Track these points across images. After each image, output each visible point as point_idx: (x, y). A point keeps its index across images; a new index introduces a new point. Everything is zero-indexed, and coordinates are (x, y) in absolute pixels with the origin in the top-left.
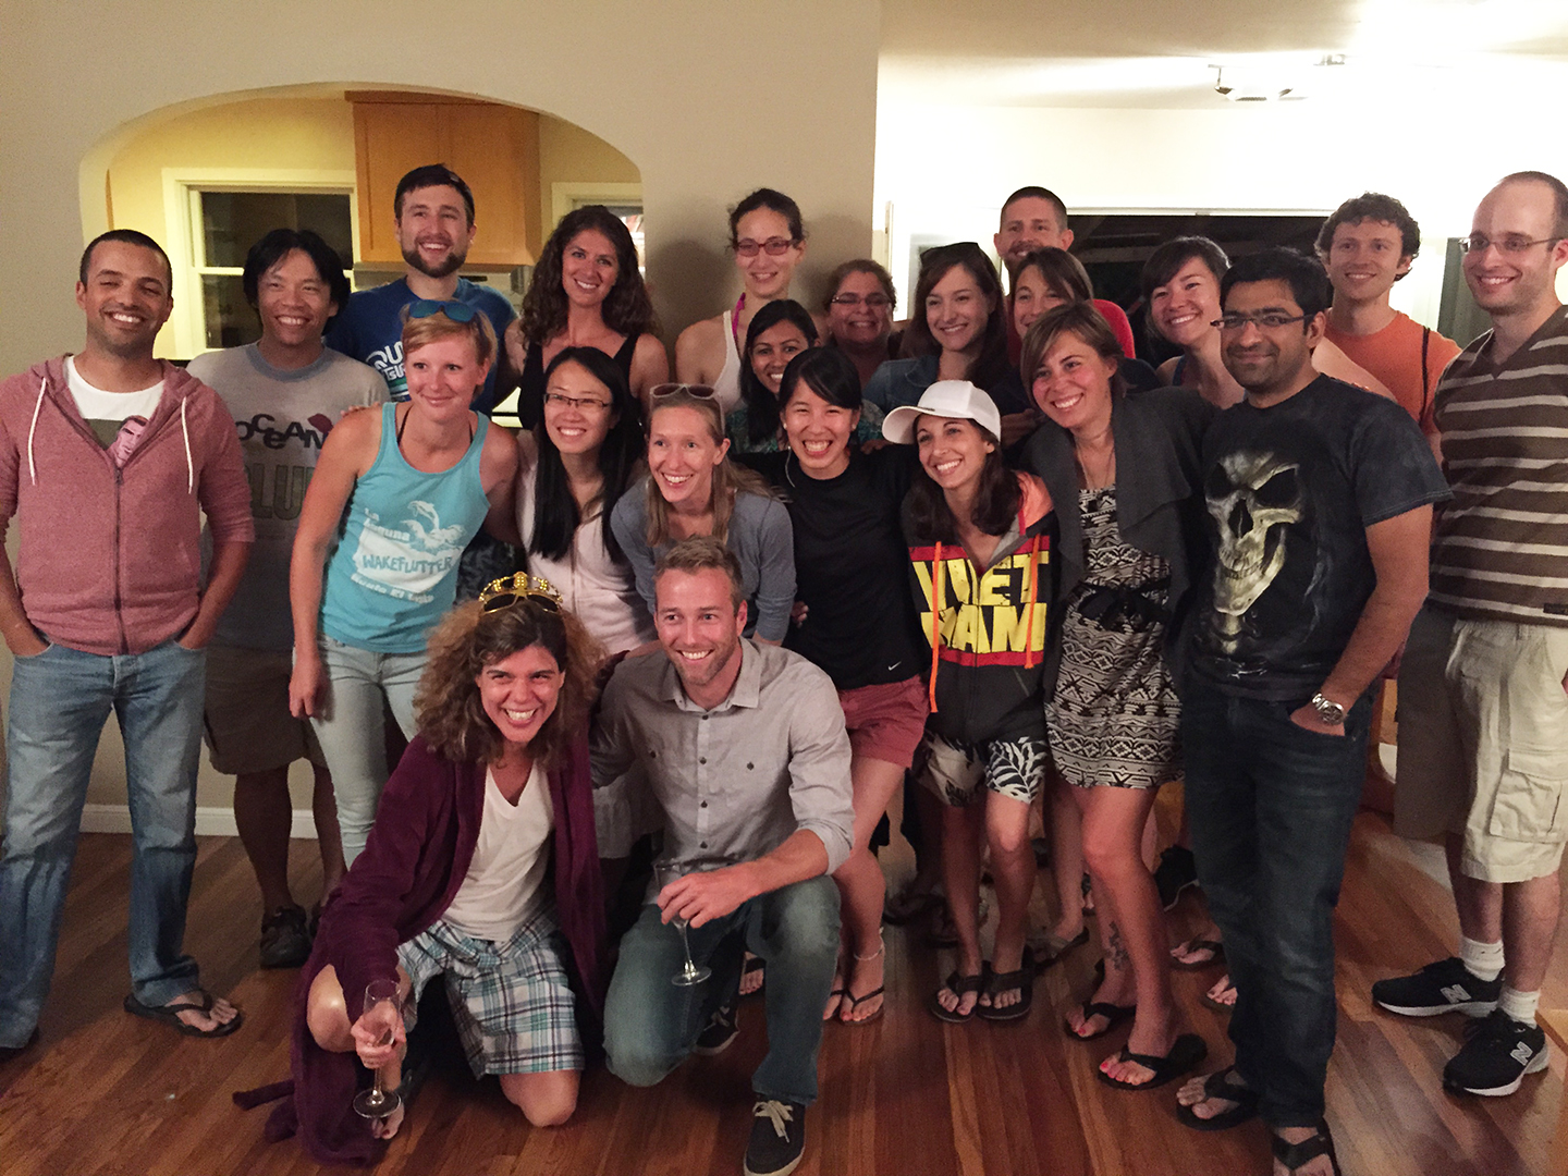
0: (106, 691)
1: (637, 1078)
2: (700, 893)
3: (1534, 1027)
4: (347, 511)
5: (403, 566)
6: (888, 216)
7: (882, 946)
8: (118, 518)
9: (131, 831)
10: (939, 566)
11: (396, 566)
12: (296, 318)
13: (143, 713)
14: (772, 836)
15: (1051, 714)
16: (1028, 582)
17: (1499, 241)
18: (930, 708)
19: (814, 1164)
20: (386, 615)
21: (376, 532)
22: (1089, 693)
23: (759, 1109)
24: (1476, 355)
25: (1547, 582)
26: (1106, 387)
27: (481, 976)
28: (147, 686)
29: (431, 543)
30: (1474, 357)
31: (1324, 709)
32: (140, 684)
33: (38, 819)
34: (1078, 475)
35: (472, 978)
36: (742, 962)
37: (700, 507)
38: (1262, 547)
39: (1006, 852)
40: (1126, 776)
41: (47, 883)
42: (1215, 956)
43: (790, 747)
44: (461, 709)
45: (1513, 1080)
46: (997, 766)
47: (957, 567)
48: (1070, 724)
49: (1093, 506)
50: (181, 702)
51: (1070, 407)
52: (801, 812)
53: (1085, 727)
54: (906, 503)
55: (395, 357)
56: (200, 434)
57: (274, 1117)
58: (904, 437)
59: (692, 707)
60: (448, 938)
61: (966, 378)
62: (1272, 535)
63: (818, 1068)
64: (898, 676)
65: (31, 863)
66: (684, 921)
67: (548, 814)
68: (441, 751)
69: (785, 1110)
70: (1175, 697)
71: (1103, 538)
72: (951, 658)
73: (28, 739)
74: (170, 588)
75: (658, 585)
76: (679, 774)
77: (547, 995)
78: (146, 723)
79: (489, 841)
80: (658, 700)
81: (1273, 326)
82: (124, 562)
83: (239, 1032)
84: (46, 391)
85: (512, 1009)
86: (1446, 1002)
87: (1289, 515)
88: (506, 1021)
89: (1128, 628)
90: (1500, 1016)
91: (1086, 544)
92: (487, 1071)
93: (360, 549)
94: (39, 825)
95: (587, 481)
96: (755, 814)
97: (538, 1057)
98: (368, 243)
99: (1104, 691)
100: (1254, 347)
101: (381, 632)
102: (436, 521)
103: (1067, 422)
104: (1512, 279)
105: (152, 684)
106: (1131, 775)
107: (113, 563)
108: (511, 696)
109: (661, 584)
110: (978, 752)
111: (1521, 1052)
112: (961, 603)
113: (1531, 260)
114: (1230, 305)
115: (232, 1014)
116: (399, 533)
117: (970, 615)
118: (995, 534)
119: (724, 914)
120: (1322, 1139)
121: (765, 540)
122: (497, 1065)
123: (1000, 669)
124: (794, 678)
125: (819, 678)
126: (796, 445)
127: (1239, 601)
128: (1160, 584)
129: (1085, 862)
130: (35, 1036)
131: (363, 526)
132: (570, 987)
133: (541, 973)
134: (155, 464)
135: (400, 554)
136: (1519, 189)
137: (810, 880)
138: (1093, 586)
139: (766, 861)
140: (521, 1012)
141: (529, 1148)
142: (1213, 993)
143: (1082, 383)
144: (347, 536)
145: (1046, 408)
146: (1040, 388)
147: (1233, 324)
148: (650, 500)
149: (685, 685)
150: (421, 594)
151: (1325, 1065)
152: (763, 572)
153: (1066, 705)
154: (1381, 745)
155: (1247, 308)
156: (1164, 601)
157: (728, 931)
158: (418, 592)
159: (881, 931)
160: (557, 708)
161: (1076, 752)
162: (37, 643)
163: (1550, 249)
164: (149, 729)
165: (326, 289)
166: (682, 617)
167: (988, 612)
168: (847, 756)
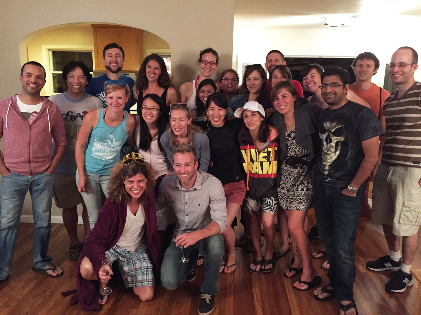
0: (26, 185)
1: (169, 288)
2: (186, 238)
3: (409, 274)
4: (90, 137)
5: (105, 152)
6: (236, 58)
7: (235, 252)
8: (30, 138)
9: (33, 222)
10: (248, 151)
11: (103, 152)
12: (78, 86)
13: (37, 191)
14: (205, 223)
15: (279, 191)
16: (272, 155)
17: (398, 64)
18: (247, 188)
19: (217, 311)
20: (101, 165)
21: (98, 143)
22: (288, 186)
23: (202, 296)
24: (394, 95)
25: (414, 156)
26: (293, 103)
27: (127, 260)
28: (37, 184)
29: (112, 146)
30: (393, 96)
31: (351, 190)
32: (35, 183)
33: (8, 219)
34: (285, 127)
35: (124, 261)
36: (198, 257)
37: (184, 136)
38: (335, 147)
39: (268, 228)
40: (299, 207)
41: (11, 236)
42: (324, 255)
43: (210, 200)
44: (120, 190)
45: (404, 288)
46: (265, 205)
47: (253, 151)
48: (284, 193)
49: (289, 135)
50: (47, 188)
51: (283, 108)
52: (213, 217)
53: (288, 194)
54: (240, 135)
55: (104, 95)
56: (52, 117)
57: (73, 298)
58: (240, 116)
59: (183, 189)
60: (118, 250)
61: (256, 101)
62: (337, 144)
63: (218, 285)
64: (238, 180)
65: (7, 231)
66: (182, 246)
67: (144, 218)
68: (114, 201)
69: (209, 296)
70: (311, 186)
71: (291, 144)
72: (252, 176)
73: (6, 198)
74: (43, 158)
75: (174, 157)
76: (180, 207)
77: (145, 266)
78: (37, 194)
79: (128, 225)
80: (174, 187)
81: (335, 87)
82: (31, 151)
83: (63, 275)
84: (11, 104)
85: (135, 270)
86: (386, 267)
87: (341, 139)
88: (134, 273)
89: (298, 168)
90: (400, 271)
91: (287, 145)
92: (129, 286)
93: (94, 147)
94: (9, 220)
95: (154, 129)
96: (201, 217)
97: (143, 282)
98: (97, 65)
99: (293, 185)
100: (330, 93)
101: (99, 170)
102: (114, 140)
103: (282, 112)
104: (402, 75)
105: (39, 183)
106: (300, 207)
107: (28, 151)
108: (133, 187)
109: (175, 157)
110: (260, 201)
111: (406, 281)
112: (254, 161)
113: (407, 69)
114: (324, 82)
115: (61, 271)
116: (104, 143)
117: (257, 164)
118: (263, 142)
119: (193, 244)
120: (353, 304)
121: (202, 145)
122: (132, 285)
123: (265, 178)
124: (211, 181)
125: (217, 181)
126: (211, 119)
127: (329, 161)
128: (307, 156)
129: (289, 230)
130: (8, 277)
131: (94, 141)
132: (152, 263)
133: (143, 260)
134: (40, 125)
135: (104, 149)
136: (402, 51)
137: (216, 235)
138: (289, 156)
139: (204, 230)
140: (138, 270)
141: (141, 306)
142: (323, 265)
143: (287, 102)
144: (90, 144)
145: (277, 109)
146: (275, 103)
147: (325, 87)
148: (171, 134)
149: (181, 183)
150: (110, 160)
151: (353, 284)
152: (202, 153)
153: (283, 188)
154: (368, 199)
155: (328, 83)
156: (308, 161)
157: (194, 248)
158: (109, 159)
159: (234, 248)
160: (145, 190)
161: (286, 201)
162: (8, 172)
163: (412, 66)
164: (38, 195)
165: (86, 78)
166: (181, 165)
167: (261, 163)
168: (225, 202)
